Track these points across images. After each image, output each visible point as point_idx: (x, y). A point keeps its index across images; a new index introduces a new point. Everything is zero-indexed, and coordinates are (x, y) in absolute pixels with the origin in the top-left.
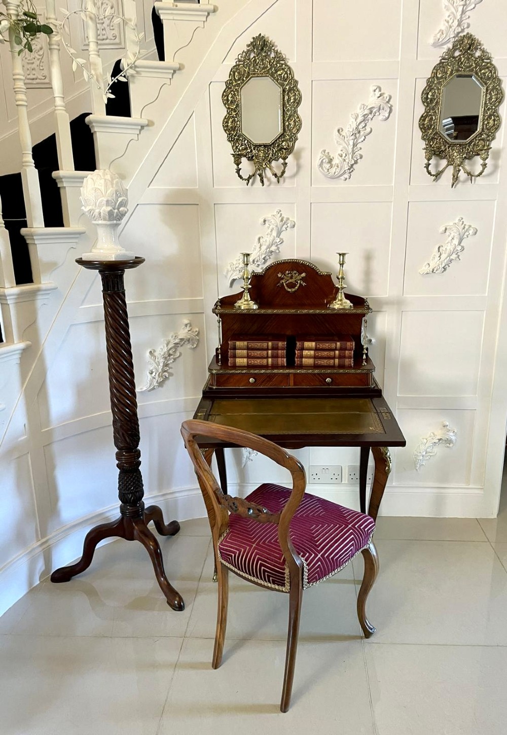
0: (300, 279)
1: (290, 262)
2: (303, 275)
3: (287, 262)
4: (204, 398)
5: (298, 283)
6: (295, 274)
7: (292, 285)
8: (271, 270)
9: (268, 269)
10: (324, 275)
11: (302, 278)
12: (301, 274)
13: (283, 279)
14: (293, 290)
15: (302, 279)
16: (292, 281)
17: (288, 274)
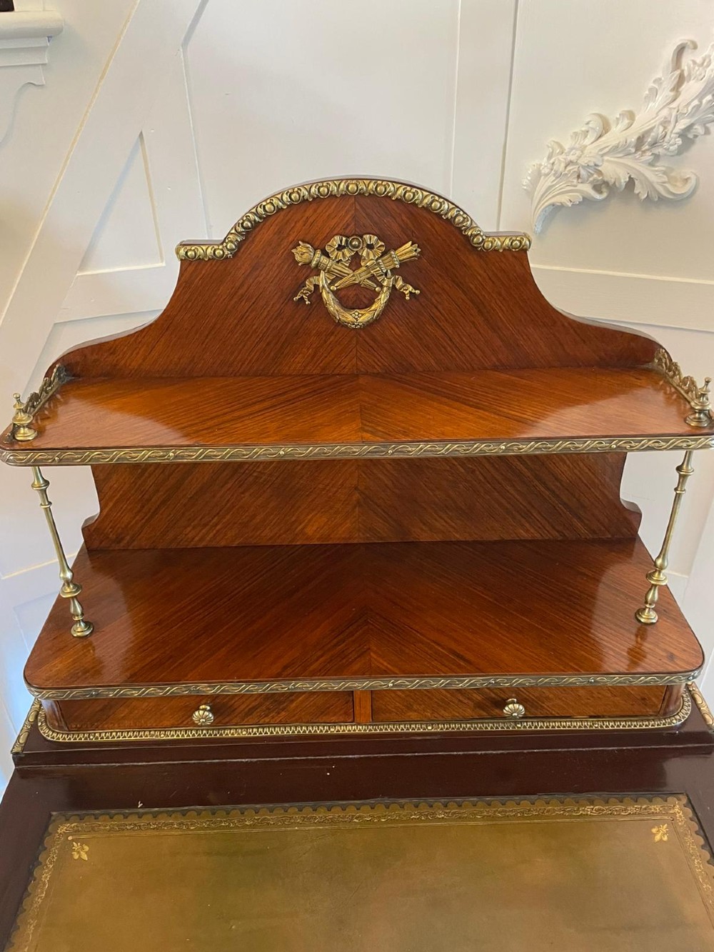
0: (394, 271)
1: (345, 196)
2: (408, 250)
3: (332, 196)
4: (20, 775)
5: (382, 286)
6: (370, 247)
7: (355, 297)
8: (266, 235)
9: (250, 232)
10: (496, 251)
11: (402, 264)
12: (395, 250)
13: (317, 270)
14: (365, 316)
15: (404, 269)
16: (361, 276)
17: (340, 248)
